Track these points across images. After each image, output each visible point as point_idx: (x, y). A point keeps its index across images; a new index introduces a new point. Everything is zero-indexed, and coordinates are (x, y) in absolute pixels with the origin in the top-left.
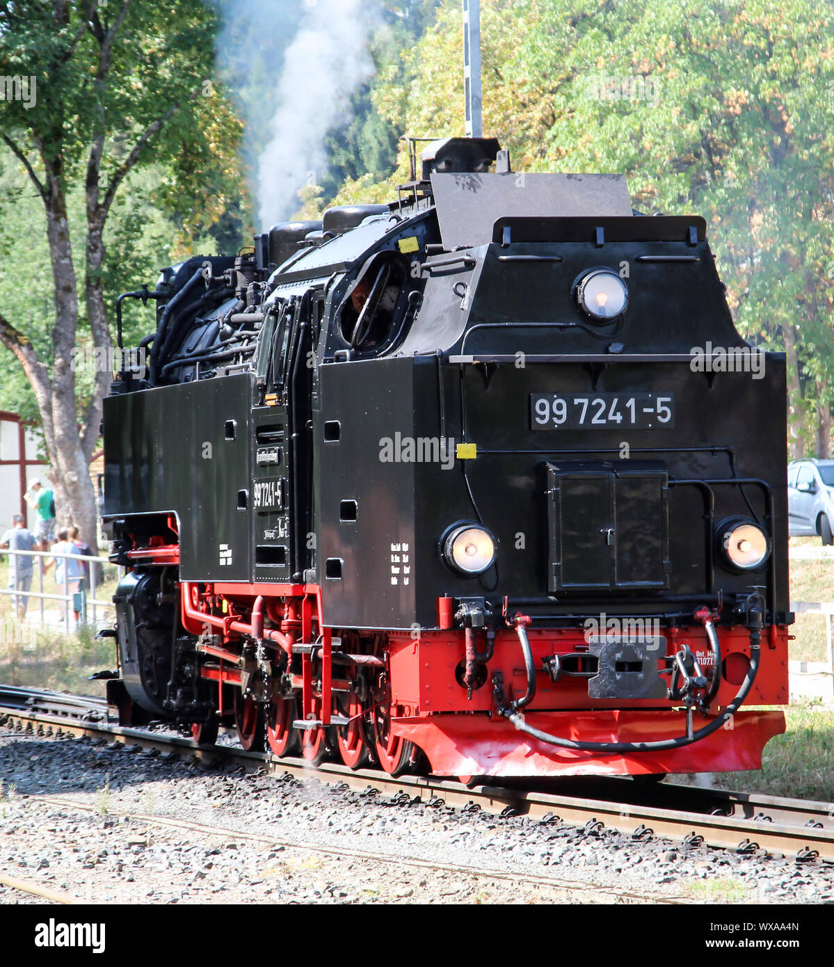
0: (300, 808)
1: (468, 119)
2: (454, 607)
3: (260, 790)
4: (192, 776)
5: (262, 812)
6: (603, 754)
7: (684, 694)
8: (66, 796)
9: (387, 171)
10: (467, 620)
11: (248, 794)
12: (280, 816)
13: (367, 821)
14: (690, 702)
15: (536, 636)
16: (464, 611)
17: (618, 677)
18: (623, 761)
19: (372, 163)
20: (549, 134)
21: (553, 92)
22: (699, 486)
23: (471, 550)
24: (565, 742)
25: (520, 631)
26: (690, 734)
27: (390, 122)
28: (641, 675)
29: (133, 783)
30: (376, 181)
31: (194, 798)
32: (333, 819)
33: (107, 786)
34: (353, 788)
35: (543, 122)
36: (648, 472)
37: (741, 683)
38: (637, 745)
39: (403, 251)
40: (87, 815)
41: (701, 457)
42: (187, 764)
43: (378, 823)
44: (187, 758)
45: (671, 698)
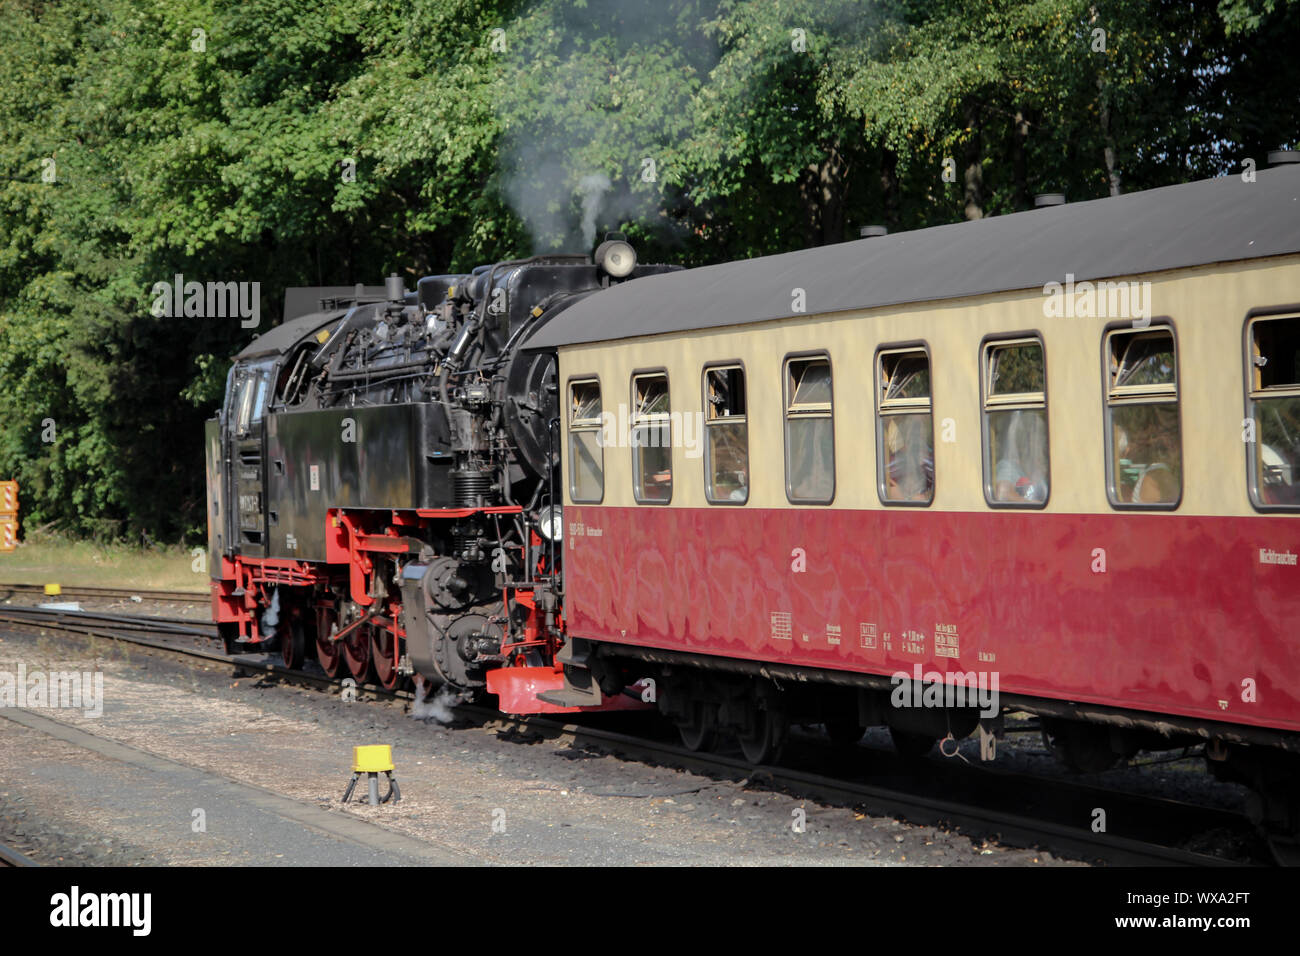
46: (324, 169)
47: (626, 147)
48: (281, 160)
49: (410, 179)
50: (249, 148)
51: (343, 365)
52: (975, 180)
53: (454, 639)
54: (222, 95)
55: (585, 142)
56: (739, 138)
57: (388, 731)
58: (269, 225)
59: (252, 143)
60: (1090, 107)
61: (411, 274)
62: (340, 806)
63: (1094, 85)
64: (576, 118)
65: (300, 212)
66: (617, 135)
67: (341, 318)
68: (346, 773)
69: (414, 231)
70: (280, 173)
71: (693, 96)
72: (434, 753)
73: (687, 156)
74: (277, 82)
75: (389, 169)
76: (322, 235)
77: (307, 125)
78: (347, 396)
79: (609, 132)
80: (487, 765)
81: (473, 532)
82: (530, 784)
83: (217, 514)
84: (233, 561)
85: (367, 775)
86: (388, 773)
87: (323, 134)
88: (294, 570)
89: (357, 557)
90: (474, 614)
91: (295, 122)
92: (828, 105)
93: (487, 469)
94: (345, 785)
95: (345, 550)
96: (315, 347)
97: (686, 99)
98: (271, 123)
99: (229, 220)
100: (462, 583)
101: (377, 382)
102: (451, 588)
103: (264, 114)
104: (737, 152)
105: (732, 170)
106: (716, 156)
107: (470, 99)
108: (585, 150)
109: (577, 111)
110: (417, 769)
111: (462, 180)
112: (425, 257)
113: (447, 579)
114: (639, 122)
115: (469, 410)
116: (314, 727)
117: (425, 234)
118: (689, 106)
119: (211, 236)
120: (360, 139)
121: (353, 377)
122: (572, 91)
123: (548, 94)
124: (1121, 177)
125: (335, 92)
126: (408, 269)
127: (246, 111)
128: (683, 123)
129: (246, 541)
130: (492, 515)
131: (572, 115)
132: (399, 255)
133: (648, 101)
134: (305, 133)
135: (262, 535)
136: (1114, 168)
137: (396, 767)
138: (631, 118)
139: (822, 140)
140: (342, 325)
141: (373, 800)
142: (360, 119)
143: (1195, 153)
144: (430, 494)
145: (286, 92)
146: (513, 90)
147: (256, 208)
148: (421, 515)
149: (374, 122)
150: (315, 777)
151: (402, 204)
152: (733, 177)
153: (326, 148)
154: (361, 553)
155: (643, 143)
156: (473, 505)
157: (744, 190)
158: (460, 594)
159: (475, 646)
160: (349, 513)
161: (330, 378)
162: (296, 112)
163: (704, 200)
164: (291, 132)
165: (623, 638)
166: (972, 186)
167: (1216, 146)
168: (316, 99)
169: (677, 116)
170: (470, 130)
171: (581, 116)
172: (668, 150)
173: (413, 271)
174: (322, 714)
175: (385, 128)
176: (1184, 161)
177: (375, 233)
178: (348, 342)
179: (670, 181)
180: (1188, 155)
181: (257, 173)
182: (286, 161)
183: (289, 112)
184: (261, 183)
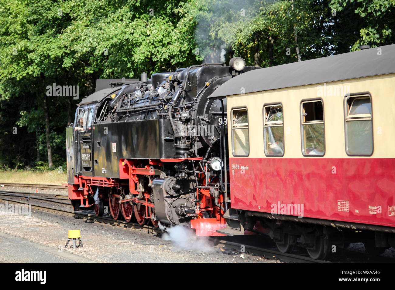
46: (60, 54)
47: (151, 47)
48: (46, 52)
49: (86, 57)
50: (36, 48)
51: (122, 106)
52: (258, 57)
53: (174, 207)
54: (28, 31)
55: (139, 46)
56: (185, 45)
57: (79, 226)
58: (43, 71)
59: (37, 47)
60: (292, 35)
61: (86, 86)
62: (64, 249)
63: (293, 28)
64: (136, 39)
65: (52, 68)
66: (149, 43)
67: (120, 89)
68: (66, 238)
69: (87, 73)
70: (46, 56)
71: (172, 32)
72: (93, 232)
73: (169, 50)
74: (45, 27)
75: (79, 54)
76: (59, 74)
77: (54, 41)
78: (125, 117)
79: (146, 43)
80: (109, 236)
81: (183, 167)
82: (122, 241)
83: (71, 160)
84: (78, 178)
85: (72, 239)
86: (79, 238)
87: (59, 44)
88: (105, 181)
89: (132, 177)
90: (182, 198)
91: (51, 40)
92: (213, 35)
93: (188, 143)
94: (66, 242)
95: (126, 174)
96: (111, 100)
97: (169, 33)
98: (43, 40)
99: (30, 70)
100: (178, 187)
101: (138, 112)
102: (174, 188)
103: (41, 38)
104: (185, 49)
105: (184, 54)
106: (178, 50)
107: (103, 34)
108: (139, 48)
109: (137, 37)
110: (88, 237)
111: (101, 57)
112: (91, 81)
113: (172, 185)
114: (155, 40)
115: (182, 121)
116: (56, 224)
117: (90, 74)
118: (171, 35)
119: (25, 75)
120: (70, 45)
121: (128, 110)
122: (135, 31)
123: (128, 31)
124: (301, 56)
125: (63, 31)
126: (86, 85)
127: (35, 37)
128: (169, 40)
129: (84, 170)
130: (191, 161)
131: (135, 38)
132: (83, 80)
133: (158, 33)
134: (54, 43)
135: (92, 168)
136: (299, 53)
137: (82, 237)
138: (153, 39)
139: (211, 45)
140: (120, 92)
141: (74, 247)
142: (70, 39)
143: (323, 49)
144: (165, 153)
145: (48, 31)
146: (117, 31)
147: (38, 66)
148: (162, 161)
149: (74, 40)
150: (57, 240)
151: (84, 65)
152: (184, 56)
153: (60, 48)
154: (133, 175)
155: (157, 46)
156: (184, 157)
157: (187, 60)
158: (177, 191)
159: (183, 210)
160: (129, 160)
161: (117, 111)
162: (51, 37)
163: (175, 63)
164: (49, 43)
165: (259, 209)
166: (256, 59)
167: (330, 47)
168: (57, 33)
169: (167, 38)
170: (104, 43)
171: (138, 38)
172: (164, 48)
173: (87, 85)
174: (59, 220)
175: (78, 42)
176: (320, 51)
177: (75, 74)
178: (123, 98)
179: (165, 58)
180: (322, 50)
181: (39, 56)
182: (48, 52)
183: (49, 37)
184: (40, 59)
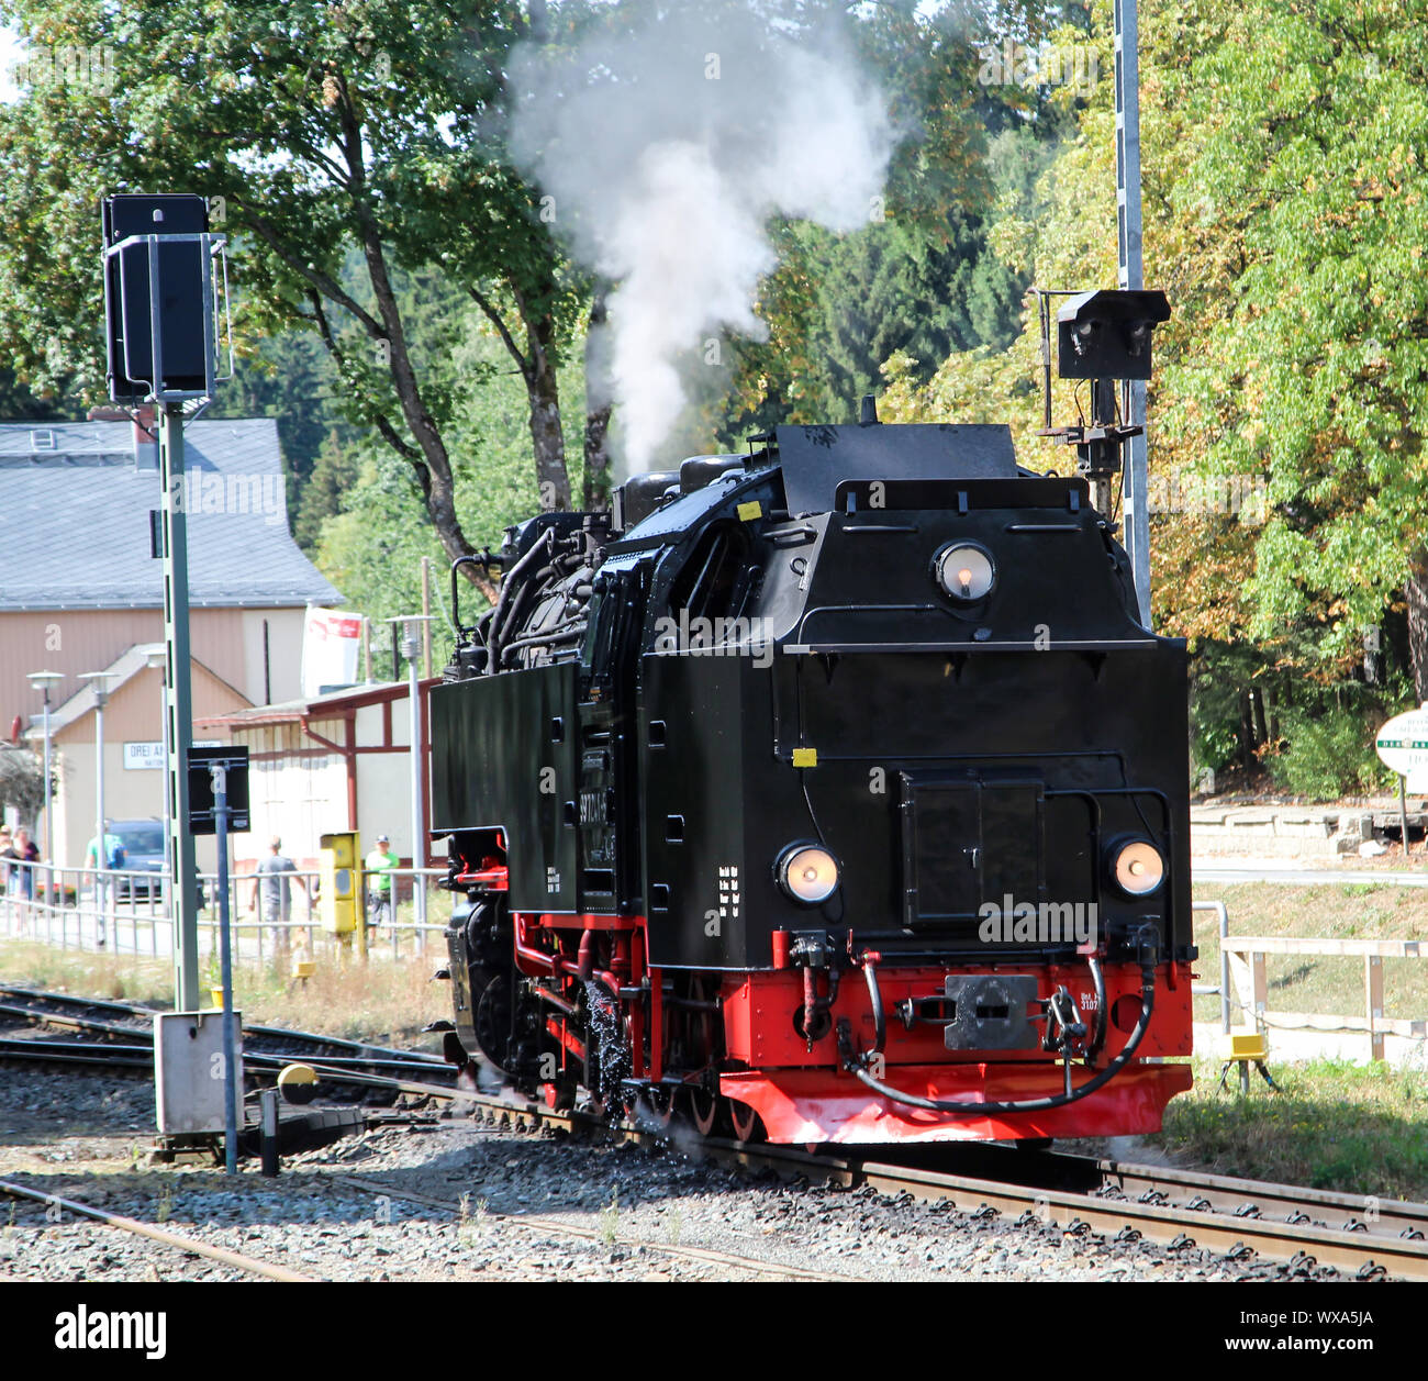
0: (887, 1235)
1: (1122, 264)
2: (789, 942)
3: (830, 1209)
4: (732, 1189)
5: (833, 1241)
6: (965, 1115)
7: (1061, 1044)
8: (557, 1217)
9: (1008, 337)
10: (805, 957)
11: (812, 1215)
12: (858, 1246)
13: (981, 1254)
14: (1067, 1053)
15: (887, 976)
16: (800, 947)
17: (980, 1025)
18: (989, 1123)
19: (984, 327)
20: (1236, 287)
21: (1241, 226)
22: (1085, 798)
23: (811, 875)
24: (921, 1101)
25: (868, 970)
26: (1069, 1091)
27: (1012, 269)
28: (1007, 1022)
29: (651, 1200)
30: (989, 354)
31: (737, 1221)
32: (933, 1251)
33: (614, 1204)
34: (960, 1207)
35: (1229, 268)
36: (1017, 782)
37: (1131, 1032)
38: (1004, 1104)
39: (743, 518)
40: (586, 1243)
41: (1085, 763)
42: (728, 1173)
43: (997, 1256)
44: (727, 1164)
45: (1047, 1048)
